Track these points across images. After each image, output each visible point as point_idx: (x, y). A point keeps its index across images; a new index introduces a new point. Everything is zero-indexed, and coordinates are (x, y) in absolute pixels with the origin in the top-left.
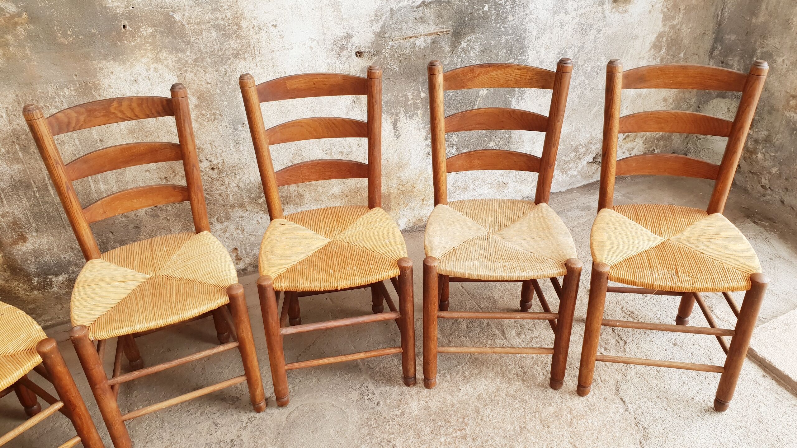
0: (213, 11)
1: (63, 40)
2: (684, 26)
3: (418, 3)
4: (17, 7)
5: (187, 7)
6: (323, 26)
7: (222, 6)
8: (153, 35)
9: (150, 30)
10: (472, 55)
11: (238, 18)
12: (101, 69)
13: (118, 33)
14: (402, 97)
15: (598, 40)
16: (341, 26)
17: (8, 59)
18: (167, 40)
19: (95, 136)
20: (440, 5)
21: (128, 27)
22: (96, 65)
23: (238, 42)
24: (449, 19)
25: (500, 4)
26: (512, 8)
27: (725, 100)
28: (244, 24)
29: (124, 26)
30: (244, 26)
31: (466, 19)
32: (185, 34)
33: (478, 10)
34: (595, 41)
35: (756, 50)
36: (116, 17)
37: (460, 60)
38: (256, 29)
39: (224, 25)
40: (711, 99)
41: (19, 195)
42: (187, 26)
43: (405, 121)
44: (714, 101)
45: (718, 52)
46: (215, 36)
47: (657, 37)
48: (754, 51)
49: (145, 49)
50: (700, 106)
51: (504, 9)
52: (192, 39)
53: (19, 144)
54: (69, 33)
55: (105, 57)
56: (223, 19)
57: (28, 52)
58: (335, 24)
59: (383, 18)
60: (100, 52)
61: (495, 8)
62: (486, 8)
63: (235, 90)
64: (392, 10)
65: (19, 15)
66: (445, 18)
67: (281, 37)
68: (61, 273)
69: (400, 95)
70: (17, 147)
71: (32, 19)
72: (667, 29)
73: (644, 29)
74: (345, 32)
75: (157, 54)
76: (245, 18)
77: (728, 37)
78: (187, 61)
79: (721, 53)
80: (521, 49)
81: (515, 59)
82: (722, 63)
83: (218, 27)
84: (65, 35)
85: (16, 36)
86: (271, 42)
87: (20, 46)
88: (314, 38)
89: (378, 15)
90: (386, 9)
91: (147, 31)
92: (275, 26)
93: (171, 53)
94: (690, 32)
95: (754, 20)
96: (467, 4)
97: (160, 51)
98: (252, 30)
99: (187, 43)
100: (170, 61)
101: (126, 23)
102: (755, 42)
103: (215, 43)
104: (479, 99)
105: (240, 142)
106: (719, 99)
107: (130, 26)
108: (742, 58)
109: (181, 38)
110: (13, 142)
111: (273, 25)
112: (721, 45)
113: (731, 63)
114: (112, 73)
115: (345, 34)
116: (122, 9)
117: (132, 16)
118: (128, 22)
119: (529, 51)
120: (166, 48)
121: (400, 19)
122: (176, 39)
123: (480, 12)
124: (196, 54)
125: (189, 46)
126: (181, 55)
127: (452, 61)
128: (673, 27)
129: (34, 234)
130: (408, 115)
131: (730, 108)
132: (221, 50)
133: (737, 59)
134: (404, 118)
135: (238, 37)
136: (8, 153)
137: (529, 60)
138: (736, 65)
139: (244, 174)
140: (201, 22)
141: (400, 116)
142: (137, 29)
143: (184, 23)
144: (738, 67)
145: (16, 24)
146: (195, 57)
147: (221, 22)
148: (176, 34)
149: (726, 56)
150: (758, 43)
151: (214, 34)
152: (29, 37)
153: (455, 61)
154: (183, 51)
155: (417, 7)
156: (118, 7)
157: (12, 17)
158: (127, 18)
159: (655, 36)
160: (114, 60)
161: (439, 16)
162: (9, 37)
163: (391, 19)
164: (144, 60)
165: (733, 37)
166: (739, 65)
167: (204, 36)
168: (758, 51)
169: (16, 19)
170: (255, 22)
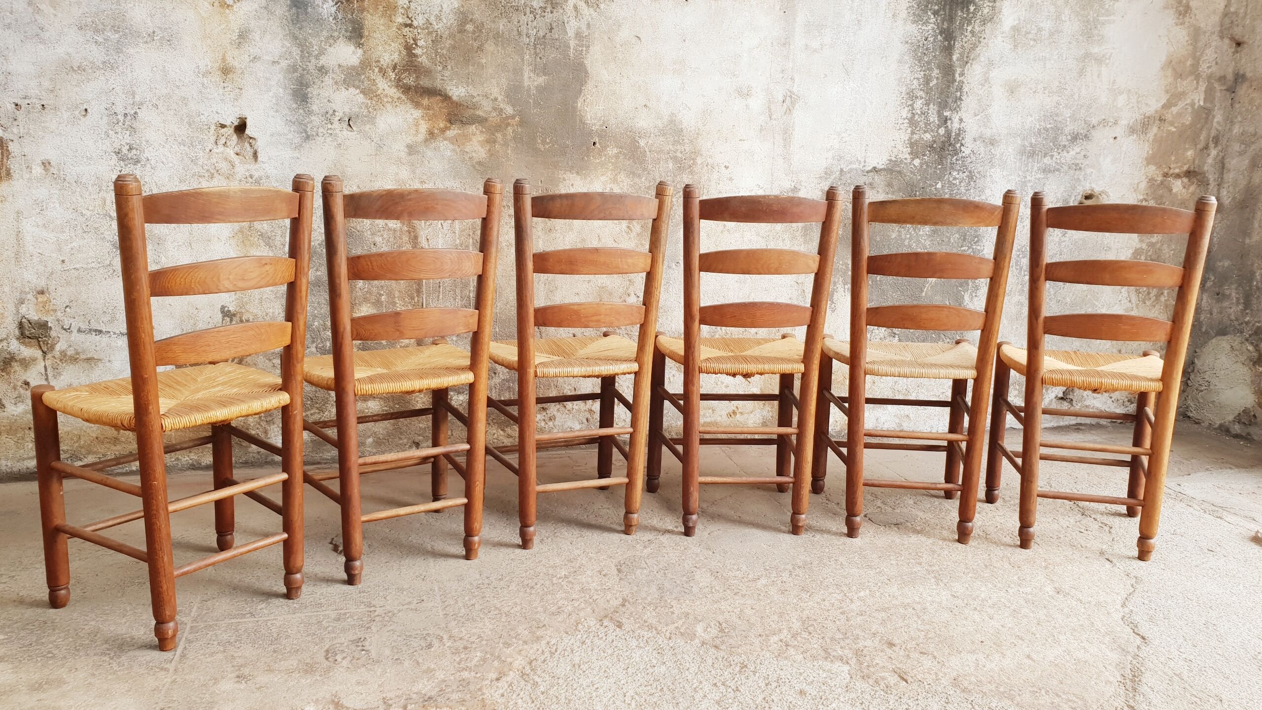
0: (675, 143)
1: (541, 147)
2: (1165, 246)
3: (870, 168)
4: (514, 110)
5: (652, 135)
6: (772, 175)
7: (684, 140)
8: (617, 156)
9: (615, 151)
10: (921, 233)
11: (696, 153)
12: (564, 179)
13: (588, 149)
14: (842, 265)
15: (1064, 243)
16: (790, 178)
17: (492, 155)
18: (628, 162)
19: (540, 246)
20: (891, 174)
21: (597, 145)
22: (561, 175)
23: (690, 177)
24: (900, 190)
25: (954, 184)
26: (967, 190)
27: (1226, 337)
28: (699, 160)
29: (594, 143)
30: (699, 163)
31: (918, 193)
32: (645, 160)
33: (931, 185)
34: (1060, 244)
35: (1255, 273)
36: (590, 133)
37: (908, 236)
38: (709, 166)
39: (681, 158)
40: (1210, 340)
41: (455, 292)
42: (648, 153)
43: (843, 294)
44: (1214, 341)
45: (1211, 283)
46: (671, 168)
47: (1133, 253)
48: (1253, 274)
49: (607, 169)
50: (1197, 350)
51: (958, 189)
52: (650, 167)
53: (473, 239)
54: (548, 141)
55: (571, 169)
56: (681, 152)
57: (509, 152)
58: (784, 175)
59: (833, 177)
60: (568, 163)
61: (948, 187)
62: (939, 186)
63: (678, 225)
64: (842, 170)
65: (513, 117)
66: (896, 188)
67: (731, 179)
68: (463, 393)
69: (841, 263)
70: (471, 241)
71: (522, 123)
72: (1144, 246)
73: (1116, 241)
74: (793, 184)
75: (616, 175)
76: (701, 155)
77: (1220, 264)
78: (640, 187)
79: (1214, 283)
80: (975, 237)
81: (969, 248)
82: (1218, 294)
83: (675, 159)
84: (544, 142)
85: (504, 135)
86: (721, 182)
87: (506, 144)
88: (761, 186)
89: (828, 173)
90: (836, 169)
91: (612, 151)
92: (726, 167)
93: (628, 176)
94: (1173, 254)
95: (1247, 241)
96: (919, 177)
97: (620, 173)
98: (706, 168)
99: (644, 170)
100: (625, 184)
101: (597, 140)
102: (1252, 265)
103: (669, 174)
104: (927, 285)
105: (671, 282)
106: (1219, 338)
107: (600, 144)
108: (1240, 285)
109: (641, 163)
110: (469, 235)
111: (725, 167)
112: (1213, 275)
113: (1228, 292)
114: (572, 185)
115: (792, 187)
116: (597, 127)
117: (604, 134)
118: (599, 140)
119: (984, 241)
120: (625, 170)
121: (849, 181)
122: (636, 163)
123: (933, 189)
124: (650, 182)
125: (646, 173)
126: (637, 180)
127: (900, 236)
128: (1151, 245)
129: (455, 338)
130: (846, 287)
131: (1234, 345)
132: (673, 182)
133: (1233, 286)
134: (842, 289)
135: (691, 173)
136: (461, 245)
137: (984, 252)
138: (1234, 294)
139: (667, 319)
140: (661, 151)
141: (838, 286)
142: (604, 148)
143: (647, 149)
144: (1237, 296)
145: (508, 125)
146: (648, 185)
147: (679, 155)
148: (637, 159)
149: (1221, 286)
150: (1256, 265)
151: (671, 165)
152: (514, 138)
153: (903, 237)
154: (639, 176)
155: (867, 172)
156: (595, 124)
157: (508, 118)
158: (600, 136)
159: (1131, 251)
160: (578, 173)
161: (890, 185)
162: (499, 136)
163: (840, 179)
164: (603, 178)
165: (1227, 263)
166: (1238, 293)
167: (661, 165)
168: (1257, 274)
169: (509, 121)
170: (710, 161)
